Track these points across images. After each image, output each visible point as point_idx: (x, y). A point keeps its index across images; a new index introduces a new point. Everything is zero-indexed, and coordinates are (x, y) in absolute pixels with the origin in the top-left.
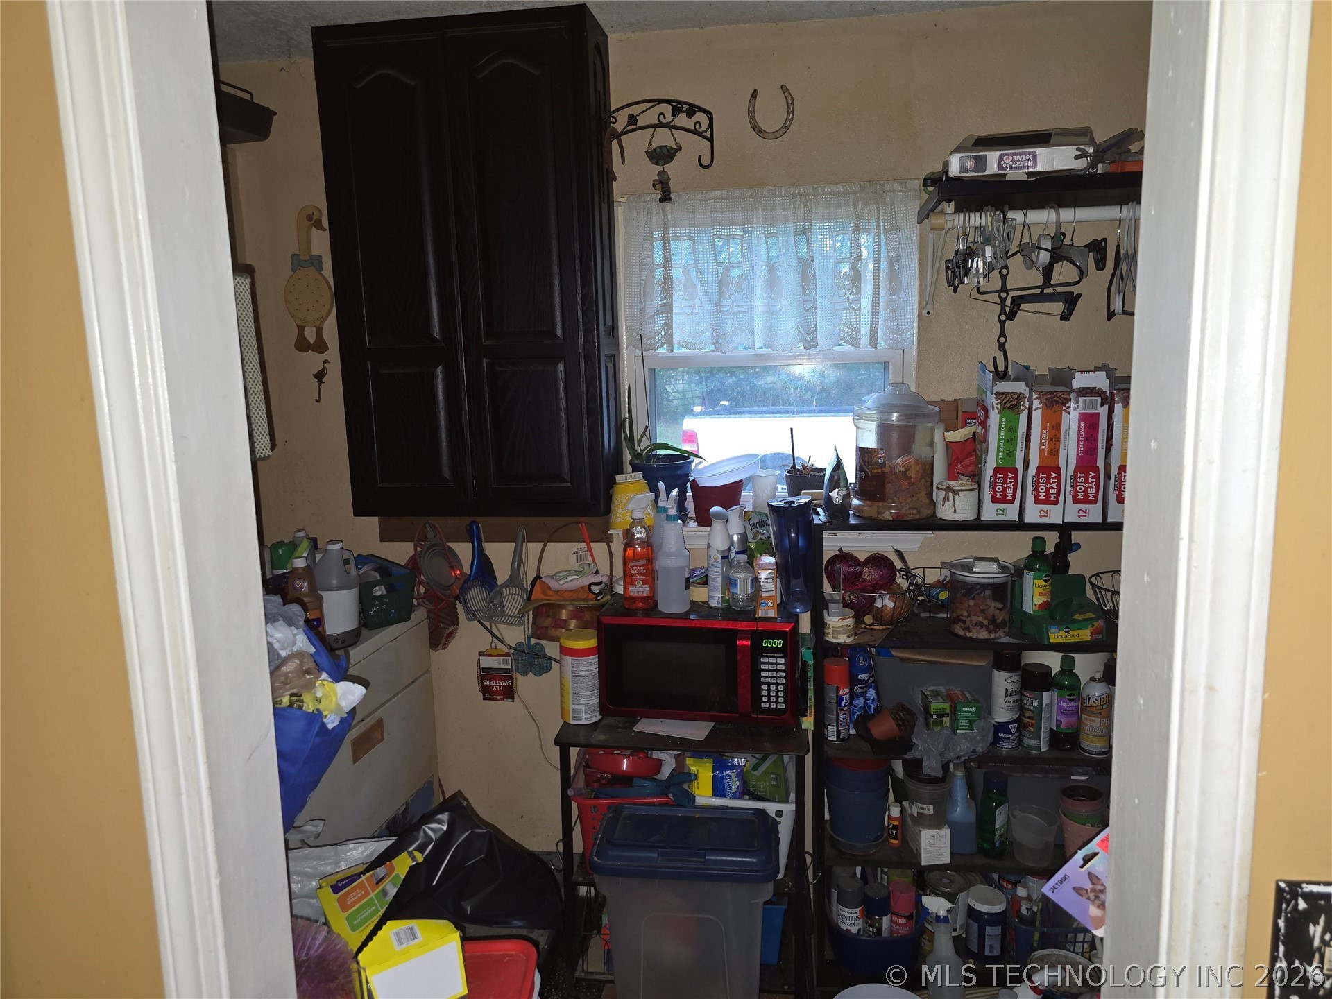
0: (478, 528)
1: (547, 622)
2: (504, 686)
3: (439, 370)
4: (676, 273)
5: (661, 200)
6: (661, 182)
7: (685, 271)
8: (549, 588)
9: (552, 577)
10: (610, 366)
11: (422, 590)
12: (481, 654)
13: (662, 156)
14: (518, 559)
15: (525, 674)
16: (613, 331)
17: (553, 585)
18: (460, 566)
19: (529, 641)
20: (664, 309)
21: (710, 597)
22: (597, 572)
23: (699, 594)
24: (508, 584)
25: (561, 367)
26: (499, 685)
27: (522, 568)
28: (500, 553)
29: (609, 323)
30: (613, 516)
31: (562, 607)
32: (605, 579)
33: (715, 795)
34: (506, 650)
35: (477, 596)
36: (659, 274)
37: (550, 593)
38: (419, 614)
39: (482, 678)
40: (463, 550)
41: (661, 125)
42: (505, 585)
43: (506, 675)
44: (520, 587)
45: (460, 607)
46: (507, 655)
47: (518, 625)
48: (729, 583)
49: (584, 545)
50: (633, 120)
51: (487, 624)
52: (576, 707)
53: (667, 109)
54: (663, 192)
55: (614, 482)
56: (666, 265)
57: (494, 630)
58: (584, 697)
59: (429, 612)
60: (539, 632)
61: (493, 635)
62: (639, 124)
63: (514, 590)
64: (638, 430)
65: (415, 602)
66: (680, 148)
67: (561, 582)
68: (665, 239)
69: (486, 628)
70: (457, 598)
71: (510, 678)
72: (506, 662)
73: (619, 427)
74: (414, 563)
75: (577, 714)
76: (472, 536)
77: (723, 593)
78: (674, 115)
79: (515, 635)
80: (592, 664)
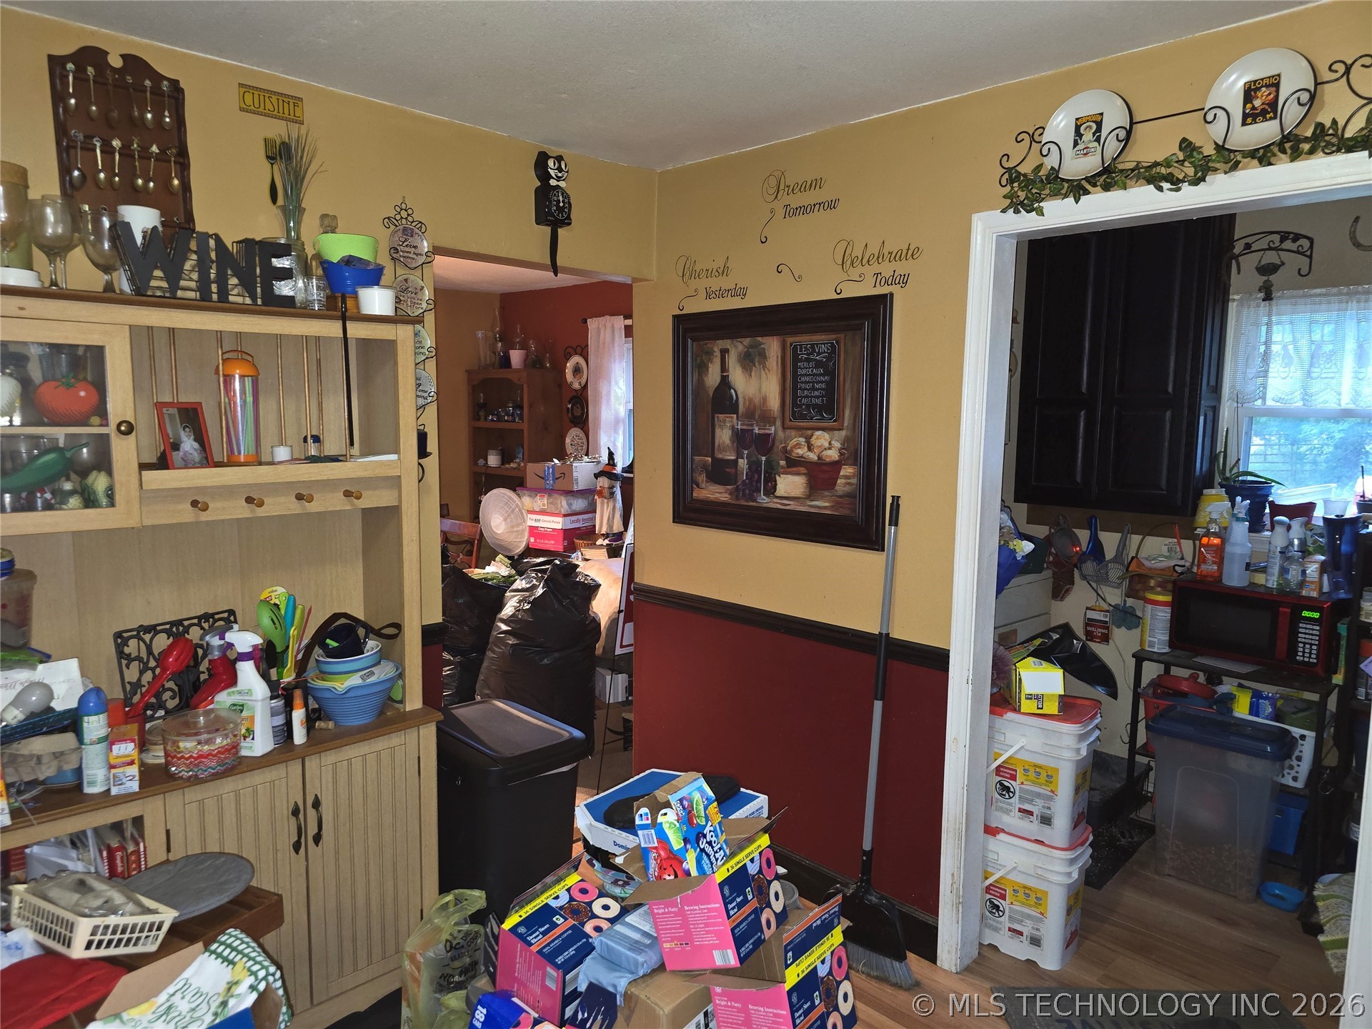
0: (1096, 521)
1: (1139, 587)
2: (1102, 633)
3: (1083, 413)
4: (1275, 348)
5: (1264, 300)
6: (1265, 288)
7: (1285, 347)
8: (1143, 565)
9: (1147, 559)
10: (1210, 414)
11: (1051, 559)
12: (1087, 608)
13: (1267, 270)
14: (1123, 545)
15: (1119, 627)
16: (1217, 389)
17: (1146, 563)
18: (1080, 545)
19: (1125, 601)
20: (1262, 374)
21: (1267, 580)
22: (1182, 558)
23: (1260, 579)
24: (1113, 561)
25: (1168, 414)
26: (1099, 632)
27: (1125, 552)
28: (1110, 541)
29: (1213, 383)
30: (1197, 517)
31: (1152, 578)
32: (1188, 564)
33: (1251, 713)
34: (1106, 607)
35: (1089, 567)
36: (1262, 348)
37: (1143, 568)
38: (1047, 573)
39: (1087, 625)
40: (1083, 535)
41: (1270, 249)
42: (1110, 561)
43: (1104, 625)
44: (1122, 564)
45: (1076, 572)
46: (1108, 611)
47: (1117, 588)
48: (1284, 571)
49: (1175, 540)
50: (1248, 246)
51: (1094, 585)
52: (1151, 639)
53: (1276, 238)
54: (1266, 294)
55: (1202, 494)
56: (1268, 343)
57: (1100, 592)
58: (1158, 633)
59: (1054, 573)
60: (1131, 593)
61: (1098, 594)
62: (1252, 249)
63: (1117, 566)
64: (1231, 461)
65: (1045, 566)
66: (1283, 264)
67: (1153, 562)
68: (1269, 325)
69: (1093, 588)
70: (1076, 566)
71: (1108, 628)
72: (1106, 616)
73: (1214, 458)
74: (1048, 538)
75: (1152, 644)
76: (1090, 525)
77: (1278, 578)
78: (1282, 242)
79: (1114, 596)
80: (1166, 612)
